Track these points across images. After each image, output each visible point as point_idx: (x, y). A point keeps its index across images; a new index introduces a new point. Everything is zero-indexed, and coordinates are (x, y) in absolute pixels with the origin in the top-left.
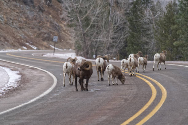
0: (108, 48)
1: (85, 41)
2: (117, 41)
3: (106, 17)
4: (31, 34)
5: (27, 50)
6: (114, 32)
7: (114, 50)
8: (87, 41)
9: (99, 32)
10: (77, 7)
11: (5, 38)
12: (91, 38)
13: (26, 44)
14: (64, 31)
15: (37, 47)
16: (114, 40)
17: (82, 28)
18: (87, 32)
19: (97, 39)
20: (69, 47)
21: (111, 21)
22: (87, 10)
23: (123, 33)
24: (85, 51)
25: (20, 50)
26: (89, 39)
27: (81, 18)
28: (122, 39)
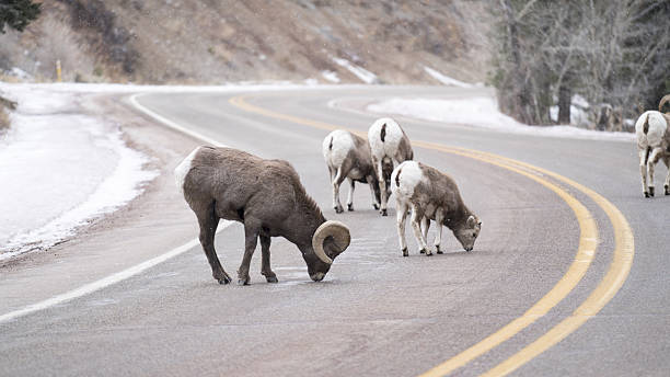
1: (515, 54)
2: (643, 55)
4: (356, 25)
5: (340, 83)
6: (631, 19)
7: (630, 88)
8: (523, 54)
9: (574, 20)
11: (258, 39)
12: (539, 43)
13: (336, 64)
15: (375, 73)
16: (631, 50)
17: (506, 2)
18: (526, 17)
19: (566, 43)
24: (517, 90)
25: (311, 84)
26: (534, 45)
28: (663, 46)
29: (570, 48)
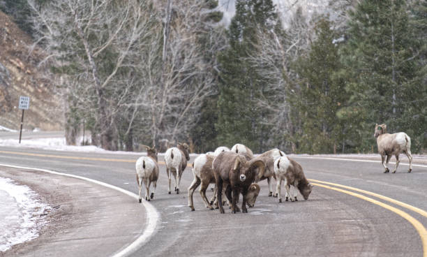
0: (162, 123)
1: (102, 108)
2: (182, 109)
3: (155, 50)
6: (174, 86)
7: (176, 130)
8: (108, 109)
9: (137, 87)
10: (84, 24)
12: (117, 101)
14: (19, 84)
16: (176, 106)
17: (96, 76)
18: (108, 85)
19: (134, 102)
20: (33, 125)
21: (167, 59)
22: (108, 33)
23: (197, 90)
26: (114, 102)
27: (94, 52)
28: (194, 103)
29: (136, 105)
